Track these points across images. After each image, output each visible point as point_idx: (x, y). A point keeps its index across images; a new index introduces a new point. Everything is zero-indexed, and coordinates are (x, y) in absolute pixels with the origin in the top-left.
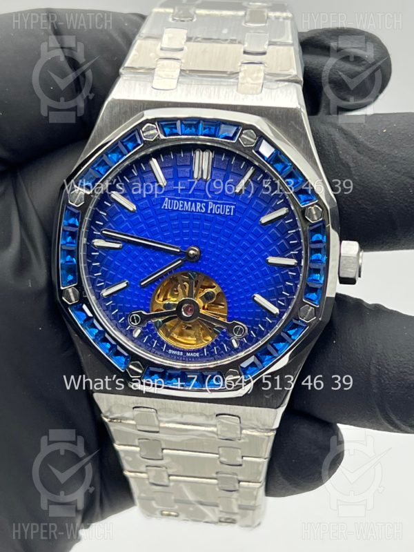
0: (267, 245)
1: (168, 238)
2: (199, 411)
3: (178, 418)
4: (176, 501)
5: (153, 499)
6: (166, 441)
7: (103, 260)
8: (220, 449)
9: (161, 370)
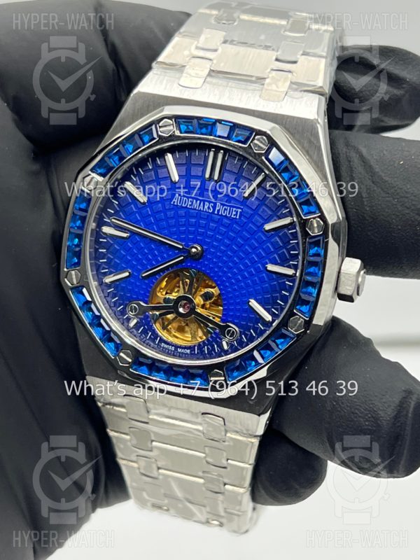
0: (268, 253)
1: (174, 233)
2: (185, 407)
3: (165, 411)
4: (166, 495)
5: (144, 490)
6: (156, 434)
7: (109, 247)
8: (206, 448)
9: (149, 362)
